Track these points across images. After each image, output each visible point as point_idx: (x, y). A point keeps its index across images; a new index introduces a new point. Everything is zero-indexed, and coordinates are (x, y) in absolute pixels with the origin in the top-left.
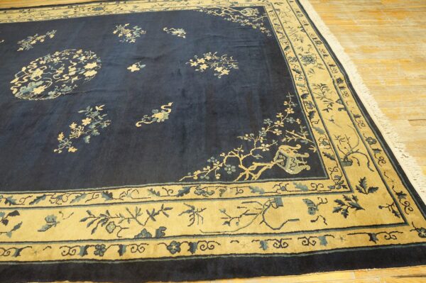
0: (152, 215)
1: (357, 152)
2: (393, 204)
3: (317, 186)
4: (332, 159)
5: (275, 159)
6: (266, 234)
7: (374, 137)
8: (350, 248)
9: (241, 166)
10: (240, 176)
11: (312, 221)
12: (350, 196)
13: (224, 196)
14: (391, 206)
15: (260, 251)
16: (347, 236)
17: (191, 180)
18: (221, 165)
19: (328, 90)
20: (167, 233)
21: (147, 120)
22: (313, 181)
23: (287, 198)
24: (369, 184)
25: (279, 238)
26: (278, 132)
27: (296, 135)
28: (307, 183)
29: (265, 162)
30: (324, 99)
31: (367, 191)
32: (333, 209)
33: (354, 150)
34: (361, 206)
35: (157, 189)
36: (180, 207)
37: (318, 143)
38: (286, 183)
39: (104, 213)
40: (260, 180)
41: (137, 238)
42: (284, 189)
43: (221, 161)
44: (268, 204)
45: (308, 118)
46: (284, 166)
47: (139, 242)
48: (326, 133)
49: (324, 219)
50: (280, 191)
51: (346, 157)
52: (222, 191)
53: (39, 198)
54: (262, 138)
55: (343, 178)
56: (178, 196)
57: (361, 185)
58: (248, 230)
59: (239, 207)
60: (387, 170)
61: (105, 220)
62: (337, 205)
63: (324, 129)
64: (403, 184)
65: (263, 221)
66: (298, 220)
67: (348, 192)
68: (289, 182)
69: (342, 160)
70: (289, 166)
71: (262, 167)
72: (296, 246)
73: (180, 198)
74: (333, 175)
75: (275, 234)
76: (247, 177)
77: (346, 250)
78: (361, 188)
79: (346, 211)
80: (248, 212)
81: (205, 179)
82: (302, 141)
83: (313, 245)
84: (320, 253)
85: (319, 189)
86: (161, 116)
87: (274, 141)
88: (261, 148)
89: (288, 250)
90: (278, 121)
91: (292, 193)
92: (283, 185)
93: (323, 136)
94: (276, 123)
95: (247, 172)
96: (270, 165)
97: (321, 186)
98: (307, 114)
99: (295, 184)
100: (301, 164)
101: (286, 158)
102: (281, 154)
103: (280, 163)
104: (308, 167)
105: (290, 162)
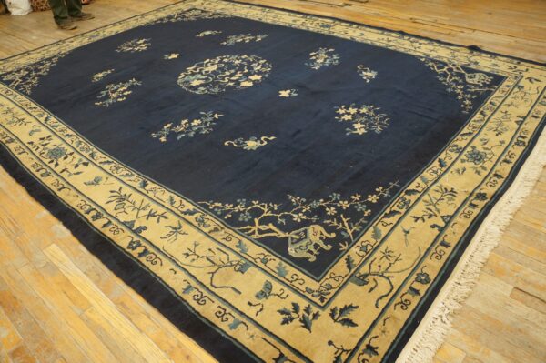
0: (151, 215)
1: (387, 278)
2: (347, 351)
3: (297, 280)
4: (349, 267)
6: (201, 284)
7: (432, 277)
8: (247, 348)
9: (257, 221)
10: (245, 228)
11: (250, 304)
12: (314, 309)
13: (211, 235)
14: (344, 351)
15: (179, 292)
16: (260, 339)
17: (206, 207)
18: (242, 210)
19: (450, 199)
20: (143, 234)
21: (238, 143)
22: (299, 273)
23: (256, 269)
24: (351, 315)
25: (205, 293)
26: (331, 211)
27: (346, 224)
28: (291, 271)
29: (281, 230)
30: (431, 207)
31: (341, 319)
32: (281, 308)
33: (386, 275)
34: (313, 328)
35: (177, 199)
36: (174, 221)
37: (359, 243)
38: (273, 257)
39: (128, 195)
40: (256, 242)
41: (124, 223)
42: (265, 261)
43: (246, 206)
44: (234, 263)
45: (382, 215)
46: (293, 243)
47: (121, 227)
48: (379, 241)
49: (261, 310)
50: (259, 261)
51: (366, 275)
52: (216, 230)
53: (108, 162)
54: (309, 208)
55: (333, 292)
56: (182, 212)
57: (342, 311)
58: (193, 271)
59: (210, 250)
60: (395, 318)
61: (123, 199)
62: (289, 308)
63: (383, 236)
64: (393, 344)
65: (213, 273)
66: (240, 293)
67: (319, 306)
68: (277, 259)
69: (357, 275)
71: (273, 231)
72: (209, 310)
73: (182, 215)
74: (327, 282)
75: (208, 289)
76: (250, 232)
77: (241, 347)
78: (338, 312)
79: (292, 319)
80: (212, 259)
81: (216, 213)
82: (343, 233)
83: (222, 321)
84: (218, 330)
85: (296, 284)
86: (252, 144)
87: (316, 217)
88: (294, 215)
89: (198, 308)
90: (346, 202)
91: (266, 269)
92: (269, 258)
93: (373, 241)
94: (341, 202)
95: (254, 228)
96: (281, 235)
97: (302, 282)
98: (388, 211)
99: (280, 264)
100: (311, 252)
101: (306, 238)
102: (305, 232)
103: (292, 239)
104: (313, 259)
105: (304, 243)
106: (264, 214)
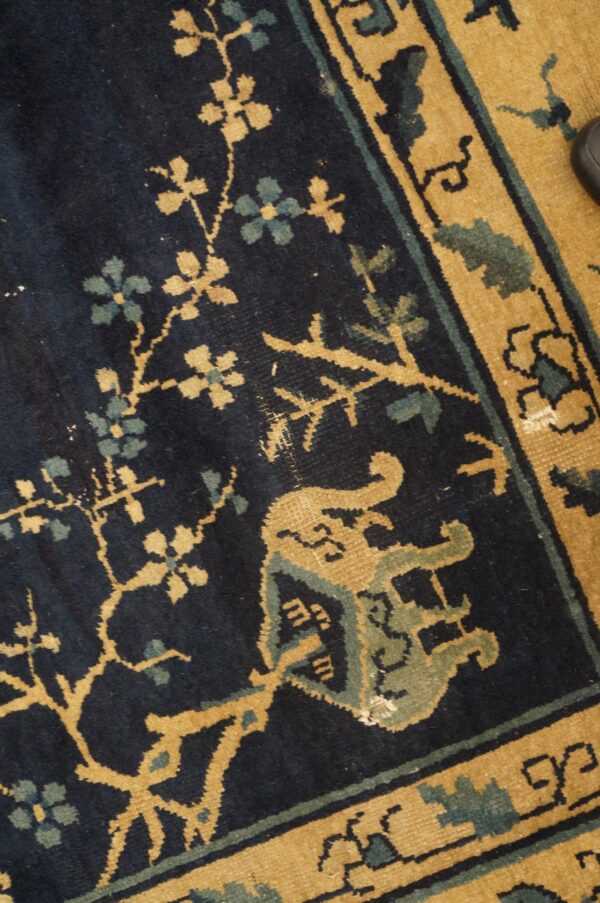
3: (559, 771)
5: (264, 644)
9: (94, 772)
10: (118, 843)
22: (532, 744)
26: (213, 377)
27: (344, 358)
37: (508, 385)
40: (237, 836)
45: (384, 142)
48: (540, 276)
50: (362, 877)
54: (127, 475)
63: (519, 236)
68: (399, 796)
70: (368, 673)
76: (157, 832)
82: (402, 413)
85: (573, 786)
87: (211, 479)
90: (187, 260)
91: (431, 867)
92: (368, 826)
93: (525, 307)
94: (173, 286)
95: (144, 804)
96: (253, 706)
97: (581, 757)
98: (372, 104)
99: (435, 796)
100: (439, 634)
101: (335, 609)
102: (291, 586)
103: (305, 670)
104: (484, 647)
105: (363, 635)
106: (70, 717)
